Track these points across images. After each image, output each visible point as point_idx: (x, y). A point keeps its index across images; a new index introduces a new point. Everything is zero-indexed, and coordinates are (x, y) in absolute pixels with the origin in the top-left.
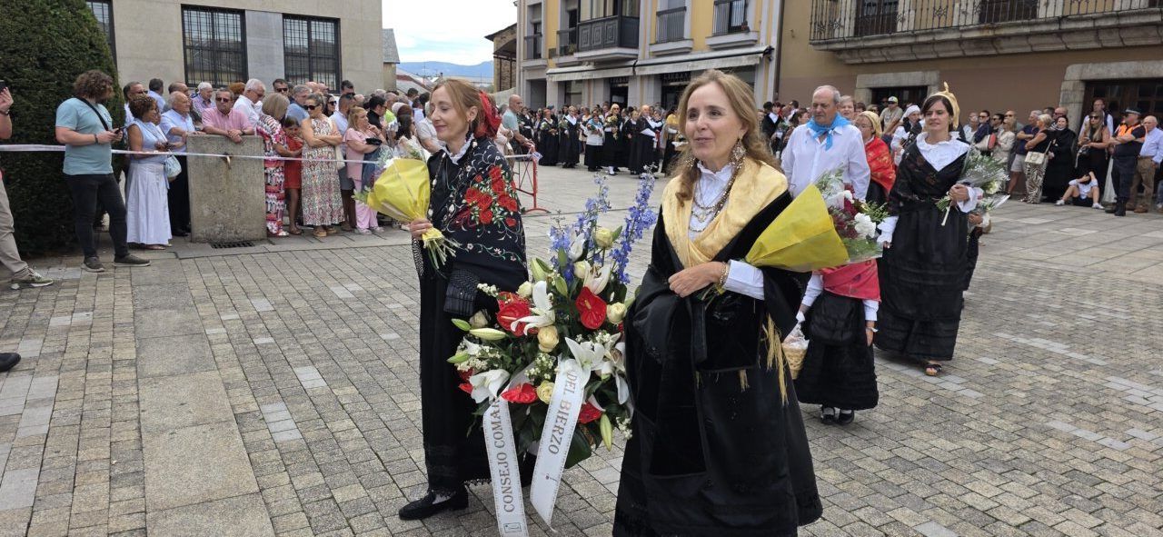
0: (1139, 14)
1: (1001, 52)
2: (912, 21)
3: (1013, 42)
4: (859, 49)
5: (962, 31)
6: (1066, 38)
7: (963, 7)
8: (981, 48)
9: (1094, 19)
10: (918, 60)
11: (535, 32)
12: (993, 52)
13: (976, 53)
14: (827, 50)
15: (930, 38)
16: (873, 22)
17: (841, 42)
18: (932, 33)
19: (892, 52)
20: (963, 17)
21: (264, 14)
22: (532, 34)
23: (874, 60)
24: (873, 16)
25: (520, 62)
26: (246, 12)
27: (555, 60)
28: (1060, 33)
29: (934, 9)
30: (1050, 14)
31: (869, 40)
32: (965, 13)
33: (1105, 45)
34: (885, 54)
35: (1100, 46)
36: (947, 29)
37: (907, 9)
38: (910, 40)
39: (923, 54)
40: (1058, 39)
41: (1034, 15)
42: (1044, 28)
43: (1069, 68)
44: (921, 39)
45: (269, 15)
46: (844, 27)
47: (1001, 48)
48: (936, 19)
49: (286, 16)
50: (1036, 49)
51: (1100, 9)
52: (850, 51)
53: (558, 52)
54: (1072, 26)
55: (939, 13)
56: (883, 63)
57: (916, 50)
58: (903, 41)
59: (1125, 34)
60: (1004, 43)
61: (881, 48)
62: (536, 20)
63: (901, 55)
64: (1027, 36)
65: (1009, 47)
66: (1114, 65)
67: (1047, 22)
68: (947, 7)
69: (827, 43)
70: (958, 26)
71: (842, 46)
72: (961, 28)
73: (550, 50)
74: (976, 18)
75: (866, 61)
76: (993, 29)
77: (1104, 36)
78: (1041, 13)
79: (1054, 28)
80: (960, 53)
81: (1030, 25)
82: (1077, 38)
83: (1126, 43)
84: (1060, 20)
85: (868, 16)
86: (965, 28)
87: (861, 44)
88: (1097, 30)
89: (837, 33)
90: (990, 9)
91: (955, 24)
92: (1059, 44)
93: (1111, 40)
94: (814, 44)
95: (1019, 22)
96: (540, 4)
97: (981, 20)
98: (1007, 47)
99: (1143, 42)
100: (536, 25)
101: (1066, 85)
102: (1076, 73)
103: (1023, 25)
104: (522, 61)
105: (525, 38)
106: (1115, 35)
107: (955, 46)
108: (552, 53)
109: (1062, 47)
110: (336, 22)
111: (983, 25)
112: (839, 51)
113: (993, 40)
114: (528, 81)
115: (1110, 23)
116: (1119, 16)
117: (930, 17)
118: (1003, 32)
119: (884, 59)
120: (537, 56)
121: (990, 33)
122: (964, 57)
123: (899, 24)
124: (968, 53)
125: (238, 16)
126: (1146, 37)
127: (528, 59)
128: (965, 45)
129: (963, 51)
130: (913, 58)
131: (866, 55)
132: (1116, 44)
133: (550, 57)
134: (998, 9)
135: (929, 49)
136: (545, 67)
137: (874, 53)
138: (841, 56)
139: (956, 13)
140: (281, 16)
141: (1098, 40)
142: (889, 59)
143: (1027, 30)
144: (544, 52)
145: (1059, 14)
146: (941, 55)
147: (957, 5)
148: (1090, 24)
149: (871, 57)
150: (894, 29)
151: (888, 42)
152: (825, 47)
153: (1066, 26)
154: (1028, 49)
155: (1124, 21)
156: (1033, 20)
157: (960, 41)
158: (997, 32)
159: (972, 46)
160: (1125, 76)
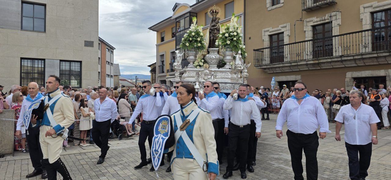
0: (369, 54)
1: (322, 68)
2: (289, 58)
3: (326, 64)
4: (272, 68)
5: (307, 61)
6: (344, 63)
7: (306, 53)
8: (315, 67)
9: (353, 56)
10: (293, 71)
11: (162, 64)
12: (319, 68)
13: (313, 69)
14: (260, 68)
15: (296, 64)
16: (275, 58)
17: (265, 66)
18: (296, 62)
19: (283, 69)
20: (306, 56)
21: (53, 60)
22: (161, 64)
23: (277, 72)
24: (275, 57)
25: (157, 74)
26: (46, 60)
27: (169, 73)
28: (342, 61)
29: (296, 53)
30: (337, 55)
31: (274, 65)
32: (307, 55)
33: (359, 65)
34: (281, 69)
35: (357, 65)
36: (301, 60)
37: (287, 54)
38: (289, 65)
39: (294, 69)
40: (342, 63)
41: (332, 55)
42: (336, 59)
43: (347, 73)
44: (293, 64)
45: (55, 61)
46: (266, 60)
47: (322, 67)
48: (297, 57)
49: (61, 61)
50: (334, 67)
51: (355, 52)
52: (269, 68)
53: (170, 71)
54: (346, 58)
55: (298, 55)
56: (281, 72)
57: (292, 68)
58: (287, 65)
59: (365, 61)
60: (322, 65)
61: (279, 67)
62: (162, 60)
63: (287, 70)
64: (330, 62)
65: (324, 66)
66: (363, 72)
67: (337, 57)
68: (301, 53)
69: (260, 66)
70: (305, 59)
71: (266, 67)
72: (306, 60)
73: (167, 70)
74: (311, 57)
75: (275, 72)
76: (318, 60)
77: (358, 62)
78: (334, 54)
79: (339, 59)
80: (307, 69)
81: (331, 58)
82: (349, 63)
83: (366, 64)
84: (341, 57)
85: (273, 57)
86: (308, 60)
87: (272, 66)
88: (355, 60)
89: (264, 63)
90: (316, 53)
91: (304, 59)
92: (342, 65)
93: (361, 63)
94: (255, 66)
95: (326, 57)
96: (164, 54)
97: (313, 58)
98: (324, 67)
99: (372, 64)
100: (163, 62)
101: (347, 80)
102: (350, 75)
103: (328, 58)
104: (158, 74)
105: (159, 66)
106: (362, 61)
107: (305, 67)
108: (168, 71)
109: (343, 66)
110: (81, 62)
111: (314, 59)
112: (265, 69)
113: (318, 64)
114: (160, 80)
115: (359, 57)
116: (362, 55)
117: (295, 56)
118: (321, 61)
119: (281, 71)
120: (163, 72)
121: (317, 62)
122: (309, 70)
123: (285, 59)
124: (310, 69)
125: (43, 61)
126: (373, 62)
127: (160, 73)
128: (309, 66)
129: (308, 68)
130: (291, 71)
131: (274, 70)
132: (362, 64)
133: (167, 72)
134: (318, 53)
135: (296, 67)
136: (166, 76)
137: (277, 69)
138: (266, 71)
139: (304, 55)
140: (59, 61)
141: (356, 63)
142: (283, 71)
143: (330, 60)
144: (165, 71)
145: (340, 54)
146: (301, 70)
147: (304, 52)
148: (352, 58)
149: (276, 71)
150: (283, 61)
151: (281, 65)
152: (260, 67)
153: (343, 59)
154: (332, 67)
155: (364, 57)
156: (331, 57)
157: (307, 65)
158: (320, 61)
159: (312, 66)
160: (368, 76)
